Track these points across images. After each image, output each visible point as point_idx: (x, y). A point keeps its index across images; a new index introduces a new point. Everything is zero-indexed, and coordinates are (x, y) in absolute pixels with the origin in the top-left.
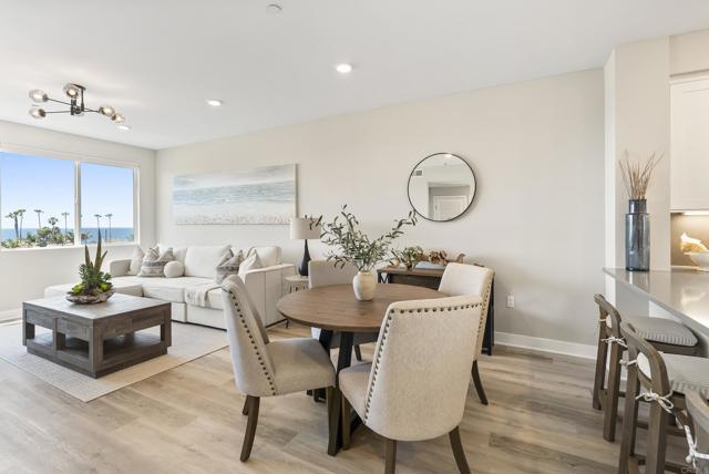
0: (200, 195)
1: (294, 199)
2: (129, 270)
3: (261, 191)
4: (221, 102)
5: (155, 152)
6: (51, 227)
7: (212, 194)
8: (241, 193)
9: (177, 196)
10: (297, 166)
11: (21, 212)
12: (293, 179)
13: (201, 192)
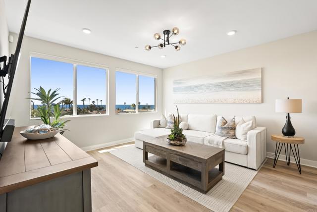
0: (189, 89)
1: (261, 89)
2: (160, 124)
3: (232, 85)
4: (236, 31)
5: (162, 70)
6: (93, 104)
7: (196, 88)
8: (218, 86)
9: (175, 90)
10: (262, 69)
11: (84, 99)
12: (261, 77)
13: (190, 87)
